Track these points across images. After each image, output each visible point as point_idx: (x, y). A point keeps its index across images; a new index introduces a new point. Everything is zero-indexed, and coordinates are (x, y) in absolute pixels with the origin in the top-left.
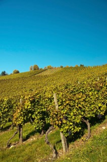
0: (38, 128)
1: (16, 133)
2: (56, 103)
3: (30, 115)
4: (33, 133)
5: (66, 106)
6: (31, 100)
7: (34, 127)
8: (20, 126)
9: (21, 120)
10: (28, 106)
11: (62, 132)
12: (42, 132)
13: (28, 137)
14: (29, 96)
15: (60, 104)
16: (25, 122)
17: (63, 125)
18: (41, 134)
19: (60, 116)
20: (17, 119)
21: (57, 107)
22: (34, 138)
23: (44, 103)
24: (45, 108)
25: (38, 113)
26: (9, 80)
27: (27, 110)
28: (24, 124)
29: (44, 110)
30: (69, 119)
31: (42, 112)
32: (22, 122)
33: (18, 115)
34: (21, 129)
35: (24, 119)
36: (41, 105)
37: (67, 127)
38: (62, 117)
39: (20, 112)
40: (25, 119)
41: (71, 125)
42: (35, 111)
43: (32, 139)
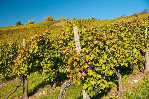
0: (48, 80)
1: (18, 87)
2: (77, 43)
3: (37, 62)
4: (42, 85)
5: (93, 48)
6: (39, 40)
7: (44, 78)
8: (24, 77)
9: (25, 69)
10: (34, 50)
11: (86, 90)
12: (55, 85)
13: (36, 90)
14: (36, 35)
15: (83, 44)
16: (30, 71)
17: (88, 79)
18: (52, 86)
19: (84, 64)
20: (18, 67)
21: (79, 49)
22: (44, 92)
23: (57, 46)
24: (58, 53)
25: (48, 60)
26: (24, 29)
27: (32, 55)
28: (29, 74)
29: (56, 56)
30: (97, 69)
31: (55, 58)
32: (26, 71)
33: (20, 63)
34: (26, 81)
35: (28, 68)
36: (52, 49)
37: (93, 82)
38: (86, 66)
39: (22, 58)
40: (30, 67)
41: (100, 79)
42: (44, 57)
43: (40, 94)
